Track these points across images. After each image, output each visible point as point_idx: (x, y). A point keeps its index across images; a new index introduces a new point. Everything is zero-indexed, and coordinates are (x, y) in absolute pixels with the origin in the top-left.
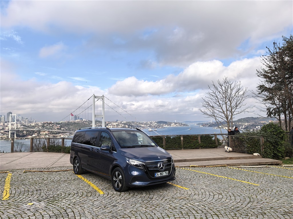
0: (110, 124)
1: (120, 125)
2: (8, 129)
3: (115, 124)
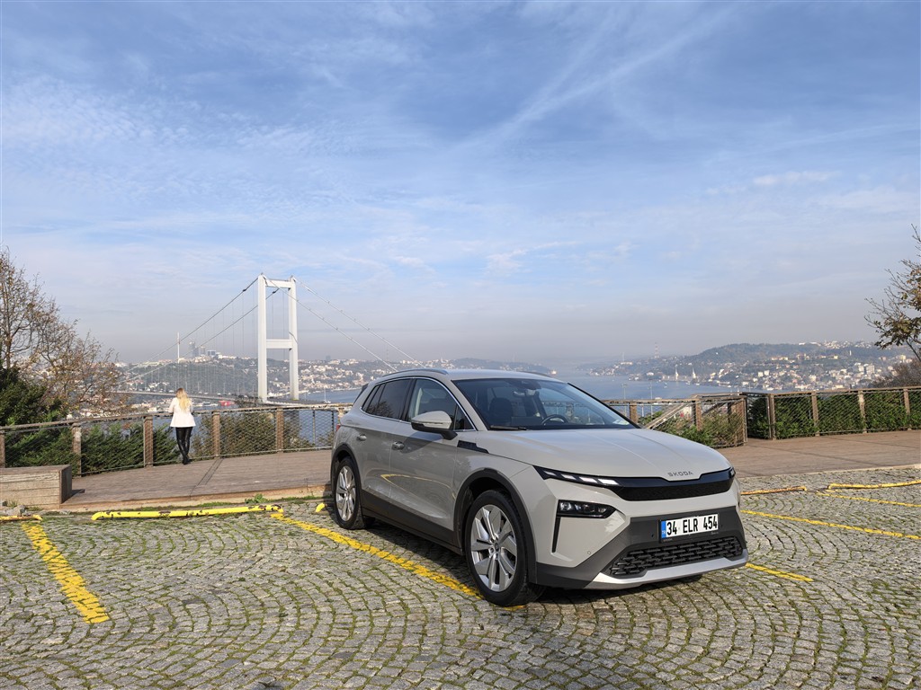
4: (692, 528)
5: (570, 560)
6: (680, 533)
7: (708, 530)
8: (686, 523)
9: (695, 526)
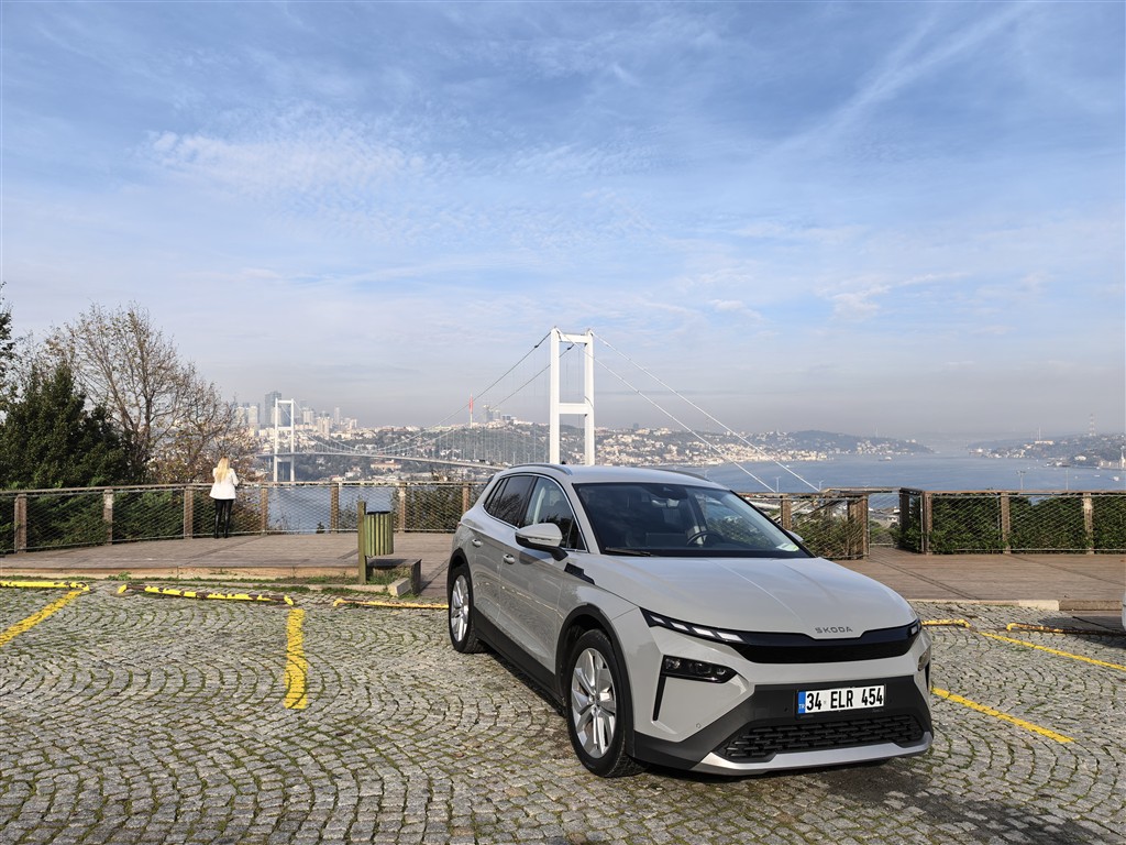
2: (272, 451)
4: (844, 702)
5: (674, 733)
6: (826, 707)
7: (869, 705)
8: (836, 696)
9: (849, 700)
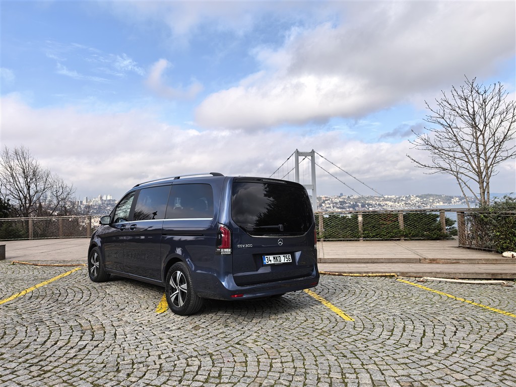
0: (329, 201)
1: (346, 203)
3: (338, 201)
